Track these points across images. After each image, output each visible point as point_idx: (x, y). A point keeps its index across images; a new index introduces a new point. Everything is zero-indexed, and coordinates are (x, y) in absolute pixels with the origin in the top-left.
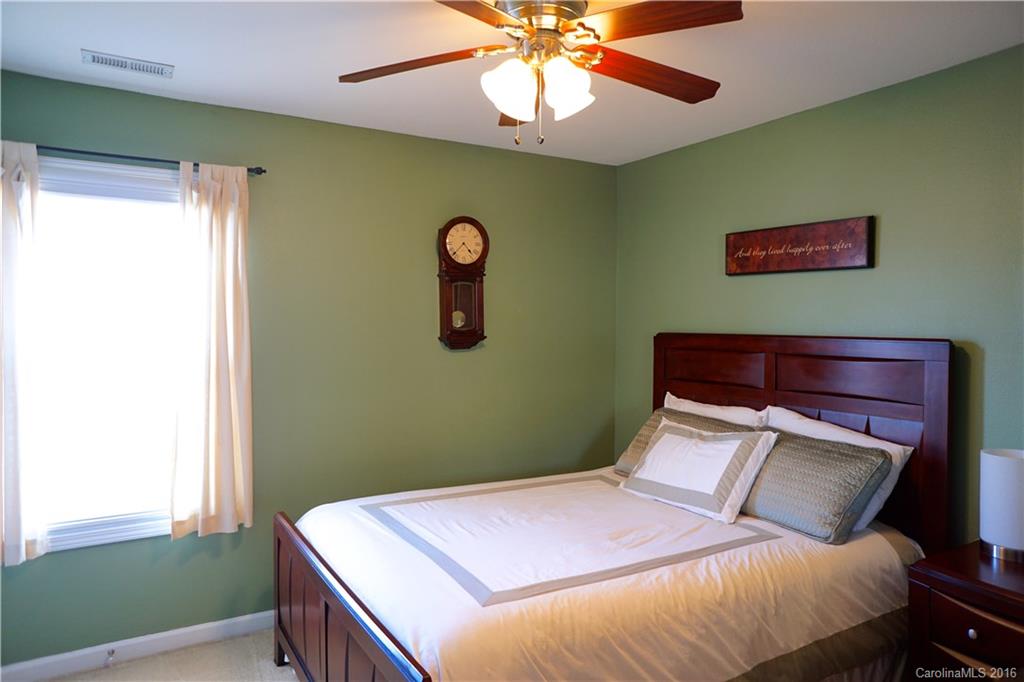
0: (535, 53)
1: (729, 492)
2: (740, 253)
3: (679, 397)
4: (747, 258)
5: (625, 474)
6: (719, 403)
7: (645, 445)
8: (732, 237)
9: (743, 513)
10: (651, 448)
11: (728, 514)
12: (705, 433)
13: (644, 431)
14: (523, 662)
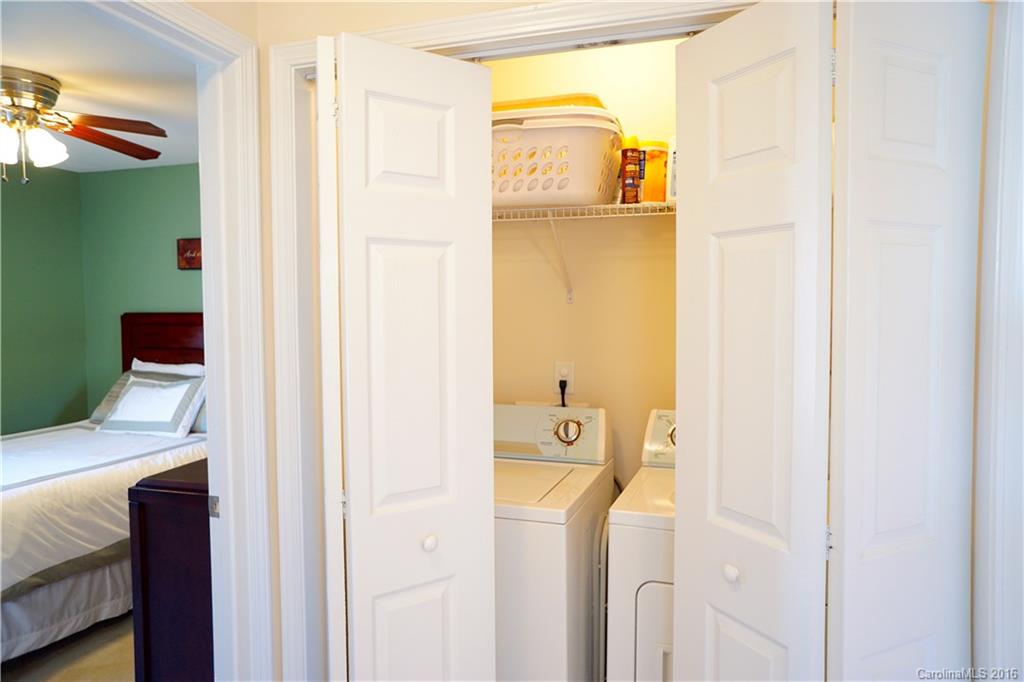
0: (17, 121)
1: (181, 419)
2: (188, 254)
3: (144, 361)
4: (193, 258)
5: (99, 422)
6: (177, 362)
7: (116, 397)
8: (182, 242)
9: (192, 431)
10: (122, 398)
11: (181, 432)
12: (164, 383)
13: (114, 389)
14: (35, 516)
